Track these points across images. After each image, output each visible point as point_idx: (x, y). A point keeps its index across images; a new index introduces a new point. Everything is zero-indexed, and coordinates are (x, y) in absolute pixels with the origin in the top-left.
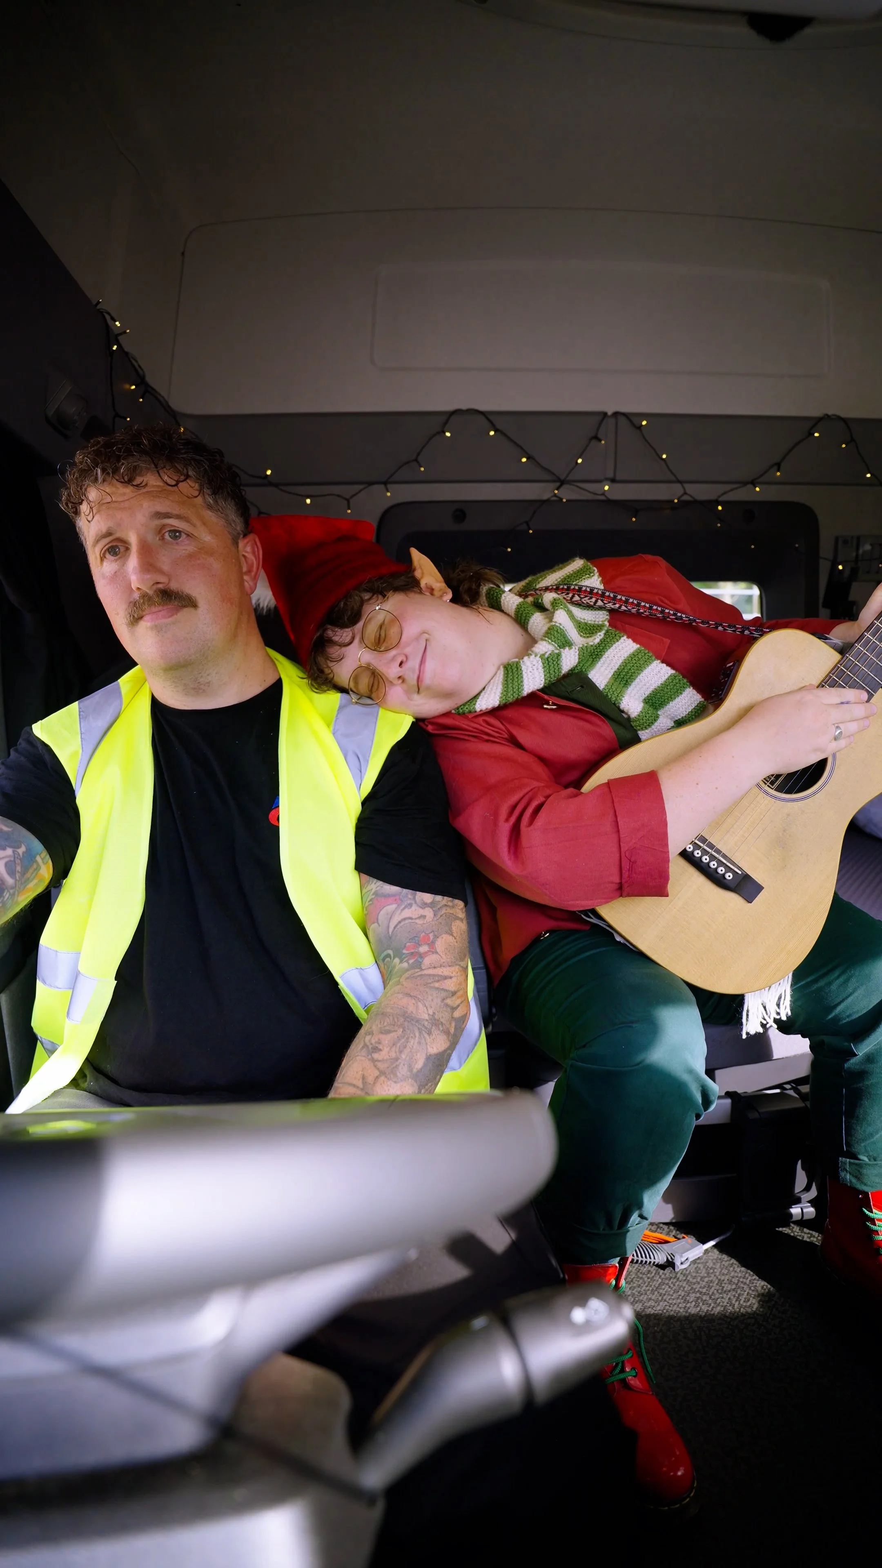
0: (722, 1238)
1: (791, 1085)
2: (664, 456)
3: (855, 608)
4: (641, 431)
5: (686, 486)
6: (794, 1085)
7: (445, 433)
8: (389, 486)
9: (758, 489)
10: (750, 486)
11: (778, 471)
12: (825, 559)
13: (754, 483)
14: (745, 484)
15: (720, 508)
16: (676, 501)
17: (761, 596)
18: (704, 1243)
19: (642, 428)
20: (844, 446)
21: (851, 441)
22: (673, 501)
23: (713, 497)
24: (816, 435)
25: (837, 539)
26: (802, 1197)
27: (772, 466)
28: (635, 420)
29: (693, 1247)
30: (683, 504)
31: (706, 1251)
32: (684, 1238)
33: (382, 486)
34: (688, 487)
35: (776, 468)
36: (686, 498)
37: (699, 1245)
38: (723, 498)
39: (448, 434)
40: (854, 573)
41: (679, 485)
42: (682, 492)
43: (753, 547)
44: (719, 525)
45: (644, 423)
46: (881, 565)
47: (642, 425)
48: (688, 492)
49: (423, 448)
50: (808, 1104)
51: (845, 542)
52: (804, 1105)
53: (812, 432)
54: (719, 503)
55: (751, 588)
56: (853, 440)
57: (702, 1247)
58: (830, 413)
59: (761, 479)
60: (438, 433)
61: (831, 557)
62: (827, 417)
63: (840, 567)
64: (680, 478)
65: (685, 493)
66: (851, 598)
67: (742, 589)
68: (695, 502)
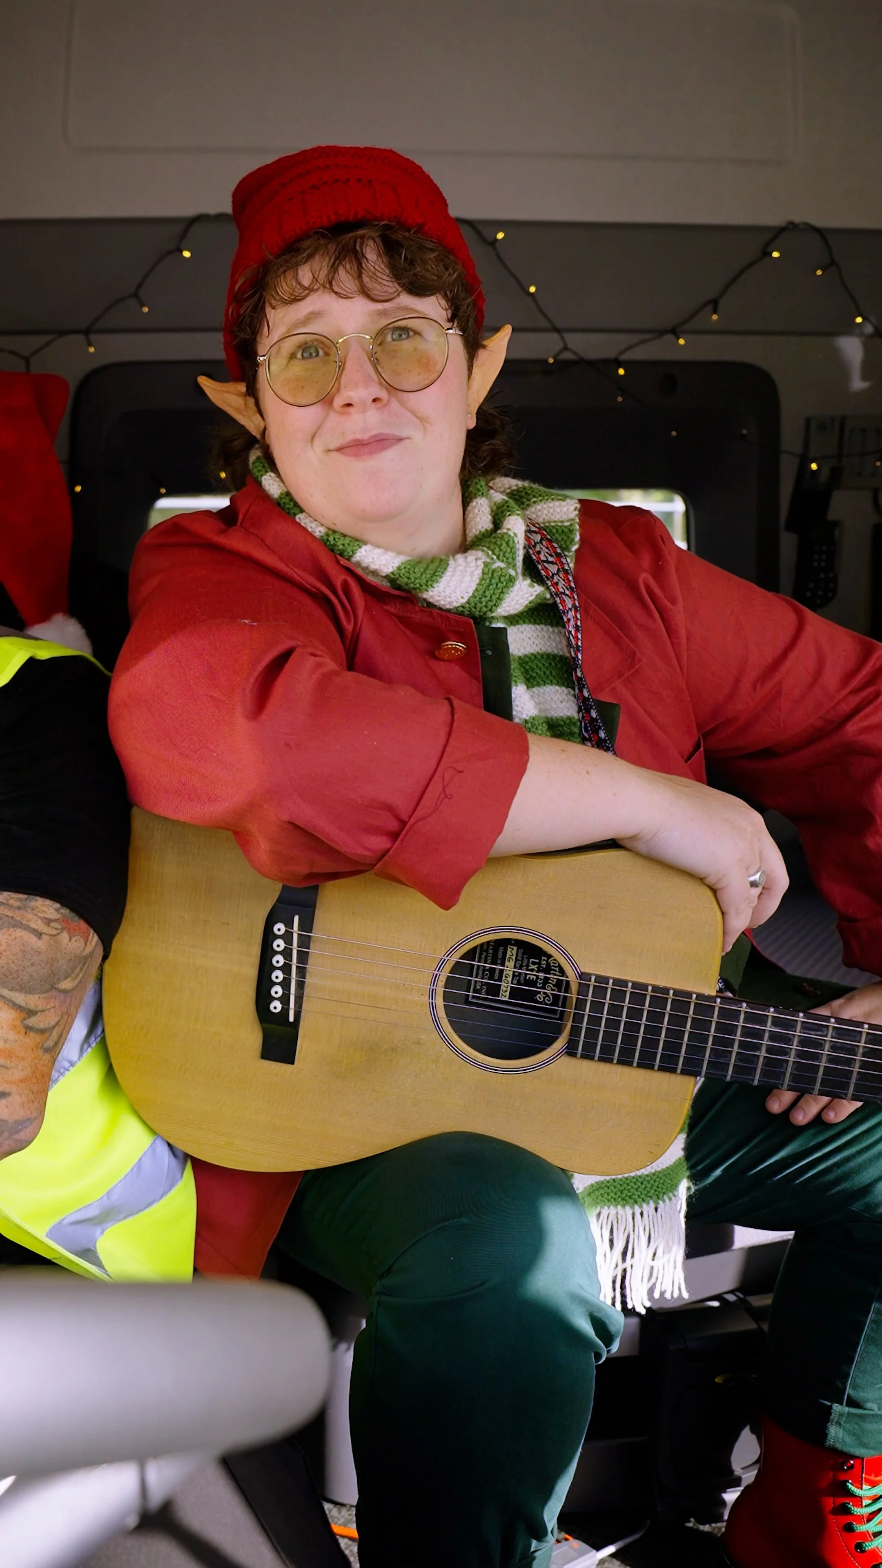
0: (628, 1540)
1: (736, 1296)
2: (532, 289)
3: (837, 532)
4: (495, 248)
5: (568, 337)
6: (741, 1296)
7: (181, 252)
8: (93, 337)
9: (682, 342)
10: (670, 337)
11: (715, 312)
12: (790, 453)
13: (675, 332)
14: (662, 333)
15: (621, 372)
16: (551, 360)
17: (687, 513)
18: (598, 1547)
19: (497, 244)
20: (819, 272)
21: (830, 264)
22: (546, 361)
23: (612, 355)
24: (776, 254)
25: (808, 421)
26: (743, 1477)
27: (706, 304)
28: (486, 232)
29: (581, 1554)
30: (563, 366)
31: (602, 1562)
32: (567, 1539)
33: (81, 338)
34: (570, 338)
35: (710, 308)
36: (567, 356)
37: (591, 1551)
38: (627, 356)
39: (187, 254)
40: (836, 474)
41: (555, 336)
42: (560, 346)
43: (674, 433)
44: (620, 399)
45: (500, 236)
46: (878, 464)
47: (496, 240)
48: (570, 346)
49: (146, 276)
50: (765, 1327)
51: (822, 426)
52: (754, 1326)
53: (769, 250)
54: (620, 364)
55: (671, 500)
56: (833, 263)
57: (595, 1556)
58: (797, 219)
59: (686, 327)
60: (170, 252)
61: (798, 450)
62: (791, 227)
63: (814, 466)
64: (560, 324)
65: (566, 348)
66: (832, 515)
67: (657, 501)
68: (581, 362)
